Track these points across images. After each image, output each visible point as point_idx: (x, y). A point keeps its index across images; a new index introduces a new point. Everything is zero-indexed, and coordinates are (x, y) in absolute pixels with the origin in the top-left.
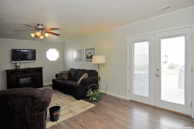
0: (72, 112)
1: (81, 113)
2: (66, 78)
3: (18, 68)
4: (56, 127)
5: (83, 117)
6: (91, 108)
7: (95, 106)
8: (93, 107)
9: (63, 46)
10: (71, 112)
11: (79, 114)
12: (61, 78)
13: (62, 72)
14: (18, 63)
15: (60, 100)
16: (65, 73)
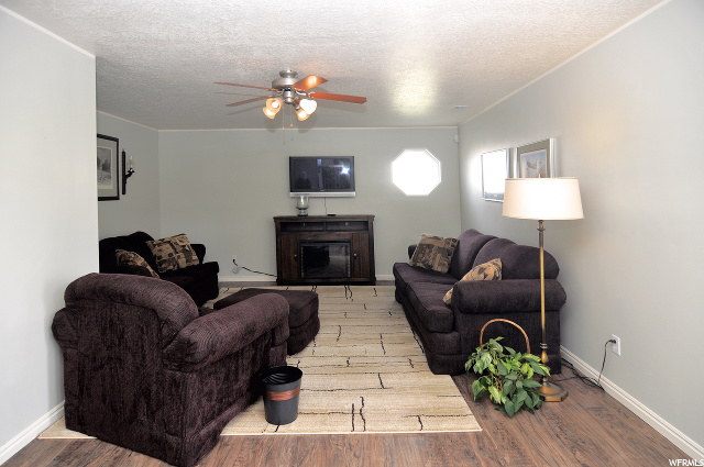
0: (357, 417)
1: (383, 437)
2: (437, 268)
3: (303, 213)
4: (258, 446)
5: (374, 458)
6: (447, 436)
7: (477, 435)
8: (463, 435)
9: (456, 137)
10: (356, 413)
11: (376, 436)
12: (421, 265)
13: (428, 242)
14: (303, 198)
15: (375, 349)
16: (437, 244)
